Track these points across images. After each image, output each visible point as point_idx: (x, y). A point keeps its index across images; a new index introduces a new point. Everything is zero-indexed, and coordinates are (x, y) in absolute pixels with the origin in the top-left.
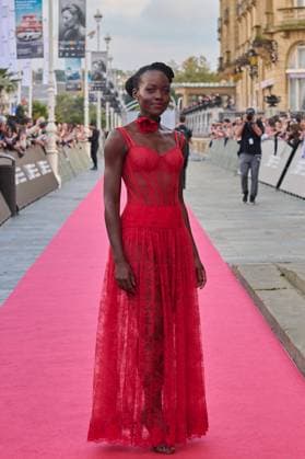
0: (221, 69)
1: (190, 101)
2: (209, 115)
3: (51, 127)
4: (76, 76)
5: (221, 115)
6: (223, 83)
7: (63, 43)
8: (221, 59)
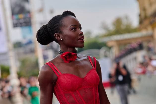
0: (141, 22)
1: (120, 50)
2: (135, 58)
3: (14, 81)
4: (30, 42)
5: (144, 57)
6: (144, 33)
7: (16, 17)
8: (140, 15)
